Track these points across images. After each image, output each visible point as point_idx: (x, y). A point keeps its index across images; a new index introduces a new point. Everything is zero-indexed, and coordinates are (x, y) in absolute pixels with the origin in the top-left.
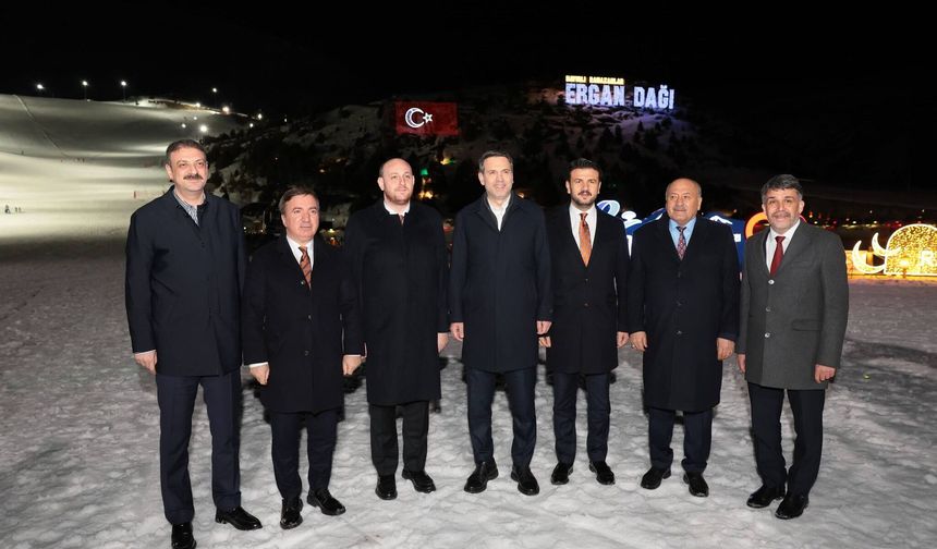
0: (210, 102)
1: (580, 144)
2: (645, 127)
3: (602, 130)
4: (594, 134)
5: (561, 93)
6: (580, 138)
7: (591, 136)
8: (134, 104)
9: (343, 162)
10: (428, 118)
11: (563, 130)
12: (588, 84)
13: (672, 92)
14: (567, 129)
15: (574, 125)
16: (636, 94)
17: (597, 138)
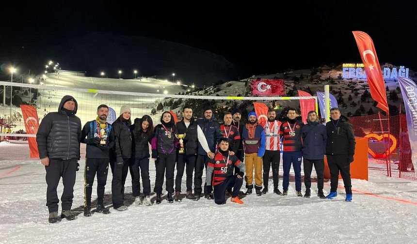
0: (172, 80)
1: (350, 98)
2: (390, 89)
3: (364, 91)
4: (358, 94)
5: (340, 72)
6: (350, 96)
7: (357, 94)
8: (139, 80)
9: (227, 108)
10: (269, 87)
11: (340, 92)
12: (356, 68)
13: (407, 70)
14: (343, 91)
15: (346, 89)
16: (385, 71)
17: (360, 95)
